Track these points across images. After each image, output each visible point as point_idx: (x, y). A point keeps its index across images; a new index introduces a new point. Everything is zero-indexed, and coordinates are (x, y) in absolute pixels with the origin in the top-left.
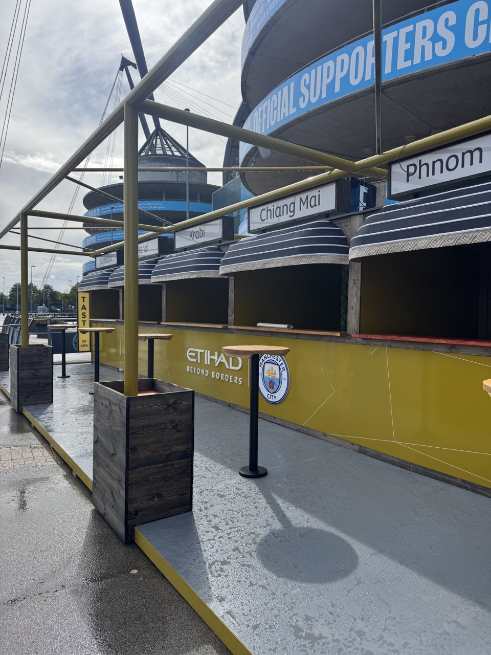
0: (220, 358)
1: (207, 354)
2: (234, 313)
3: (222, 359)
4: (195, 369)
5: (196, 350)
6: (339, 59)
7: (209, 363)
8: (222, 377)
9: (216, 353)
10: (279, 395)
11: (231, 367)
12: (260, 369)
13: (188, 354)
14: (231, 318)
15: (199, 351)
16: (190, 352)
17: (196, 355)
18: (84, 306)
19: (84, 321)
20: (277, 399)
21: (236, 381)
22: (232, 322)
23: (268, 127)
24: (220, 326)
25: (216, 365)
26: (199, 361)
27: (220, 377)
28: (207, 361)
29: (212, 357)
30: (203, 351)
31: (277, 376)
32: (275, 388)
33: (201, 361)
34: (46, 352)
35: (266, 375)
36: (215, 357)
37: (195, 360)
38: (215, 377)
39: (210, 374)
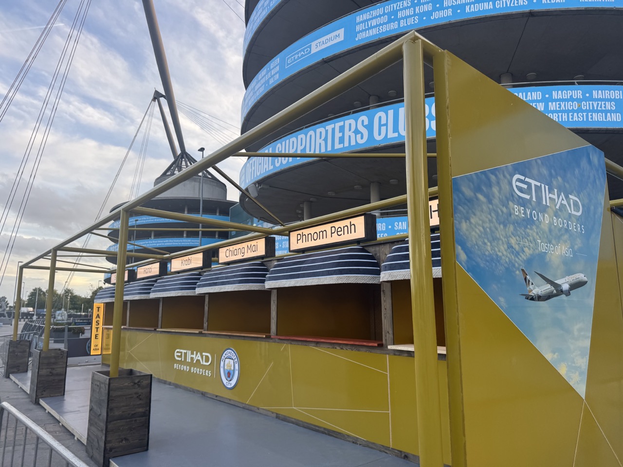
0: (197, 356)
1: (189, 352)
2: (208, 321)
4: (180, 366)
5: (181, 351)
6: (300, 137)
7: (190, 361)
8: (198, 372)
9: (195, 352)
10: (233, 382)
11: (204, 363)
12: (222, 363)
13: (176, 354)
14: (205, 325)
15: (183, 351)
16: (178, 352)
17: (181, 355)
18: (98, 315)
19: (97, 328)
20: (232, 385)
21: (207, 374)
22: (206, 328)
23: (255, 176)
24: (197, 331)
25: (195, 362)
26: (183, 360)
27: (196, 372)
28: (189, 360)
29: (192, 356)
30: (185, 351)
31: (232, 368)
32: (231, 377)
33: (184, 359)
34: (61, 354)
35: (226, 368)
36: (194, 356)
37: (180, 359)
38: (193, 372)
39: (190, 370)
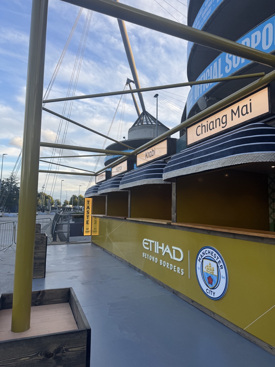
0: (166, 249)
1: (157, 244)
2: (176, 212)
3: (167, 250)
4: (148, 255)
6: (253, 36)
7: (158, 252)
9: (163, 244)
10: (218, 292)
11: (175, 258)
12: (199, 264)
13: (144, 243)
14: (174, 216)
15: (151, 241)
16: (145, 241)
18: (88, 206)
19: (88, 216)
20: (216, 296)
21: (178, 271)
22: (175, 219)
23: (204, 90)
24: (165, 222)
25: (163, 254)
26: (151, 250)
27: (166, 266)
29: (160, 248)
31: (216, 273)
32: (214, 284)
35: (204, 270)
36: (162, 248)
37: (148, 249)
38: (162, 265)
39: (159, 262)
